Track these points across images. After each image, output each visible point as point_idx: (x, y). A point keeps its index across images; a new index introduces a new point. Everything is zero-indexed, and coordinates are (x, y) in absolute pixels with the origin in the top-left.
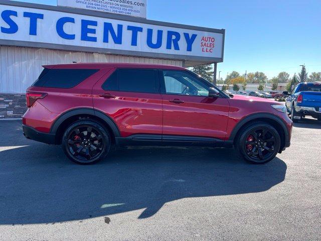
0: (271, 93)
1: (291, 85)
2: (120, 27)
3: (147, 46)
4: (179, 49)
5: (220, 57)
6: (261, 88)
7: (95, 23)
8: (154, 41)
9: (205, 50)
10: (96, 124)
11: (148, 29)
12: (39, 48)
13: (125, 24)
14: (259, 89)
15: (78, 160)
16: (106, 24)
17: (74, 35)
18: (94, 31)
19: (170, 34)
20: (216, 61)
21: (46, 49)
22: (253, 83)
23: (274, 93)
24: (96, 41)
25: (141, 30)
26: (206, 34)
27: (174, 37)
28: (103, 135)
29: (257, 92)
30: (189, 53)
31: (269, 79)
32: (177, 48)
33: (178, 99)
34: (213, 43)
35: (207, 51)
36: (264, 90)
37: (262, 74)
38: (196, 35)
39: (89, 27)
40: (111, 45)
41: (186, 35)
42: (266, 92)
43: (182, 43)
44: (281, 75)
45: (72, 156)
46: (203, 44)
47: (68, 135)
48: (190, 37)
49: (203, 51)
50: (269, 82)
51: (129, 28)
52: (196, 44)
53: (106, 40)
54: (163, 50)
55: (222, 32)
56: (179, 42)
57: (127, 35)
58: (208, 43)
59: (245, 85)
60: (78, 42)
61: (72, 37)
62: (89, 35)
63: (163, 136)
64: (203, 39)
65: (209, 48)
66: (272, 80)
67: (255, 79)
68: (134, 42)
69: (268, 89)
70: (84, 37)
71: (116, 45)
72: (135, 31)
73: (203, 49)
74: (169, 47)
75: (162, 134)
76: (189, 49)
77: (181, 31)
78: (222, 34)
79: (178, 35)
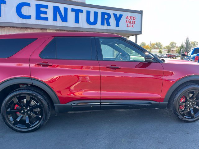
0: (167, 55)
1: (180, 50)
2: (66, 10)
3: (87, 24)
4: (110, 25)
5: (140, 31)
6: (160, 52)
7: (46, 7)
8: (92, 20)
9: (129, 26)
10: (35, 93)
11: (87, 11)
12: (5, 27)
13: (70, 7)
14: (159, 53)
15: (18, 129)
16: (54, 7)
17: (30, 16)
18: (45, 13)
19: (103, 14)
20: (136, 33)
21: (10, 27)
22: (155, 49)
23: (169, 55)
24: (48, 20)
25: (81, 11)
26: (129, 14)
27: (106, 17)
28: (42, 103)
29: (158, 55)
30: (117, 28)
31: (164, 46)
32: (109, 24)
33: (115, 66)
34: (134, 21)
35: (130, 27)
36: (163, 53)
37: (160, 43)
38: (122, 15)
39: (42, 9)
40: (59, 23)
41: (115, 15)
42: (164, 54)
43: (112, 21)
44: (172, 44)
45: (12, 125)
46: (127, 22)
47: (6, 104)
48: (118, 16)
49: (127, 26)
50: (164, 48)
51: (73, 10)
52: (122, 22)
53: (55, 19)
54: (98, 26)
55: (141, 12)
56: (110, 20)
57: (71, 16)
58: (131, 20)
59: (151, 50)
60: (33, 21)
61: (29, 17)
62: (42, 15)
63: (102, 101)
64: (127, 18)
65: (131, 25)
66: (166, 47)
67: (156, 46)
68: (77, 21)
69: (165, 52)
70: (38, 17)
71: (63, 23)
72: (77, 12)
73: (127, 25)
74: (103, 24)
75: (101, 99)
76: (118, 25)
77: (111, 12)
78: (140, 14)
79: (109, 15)
